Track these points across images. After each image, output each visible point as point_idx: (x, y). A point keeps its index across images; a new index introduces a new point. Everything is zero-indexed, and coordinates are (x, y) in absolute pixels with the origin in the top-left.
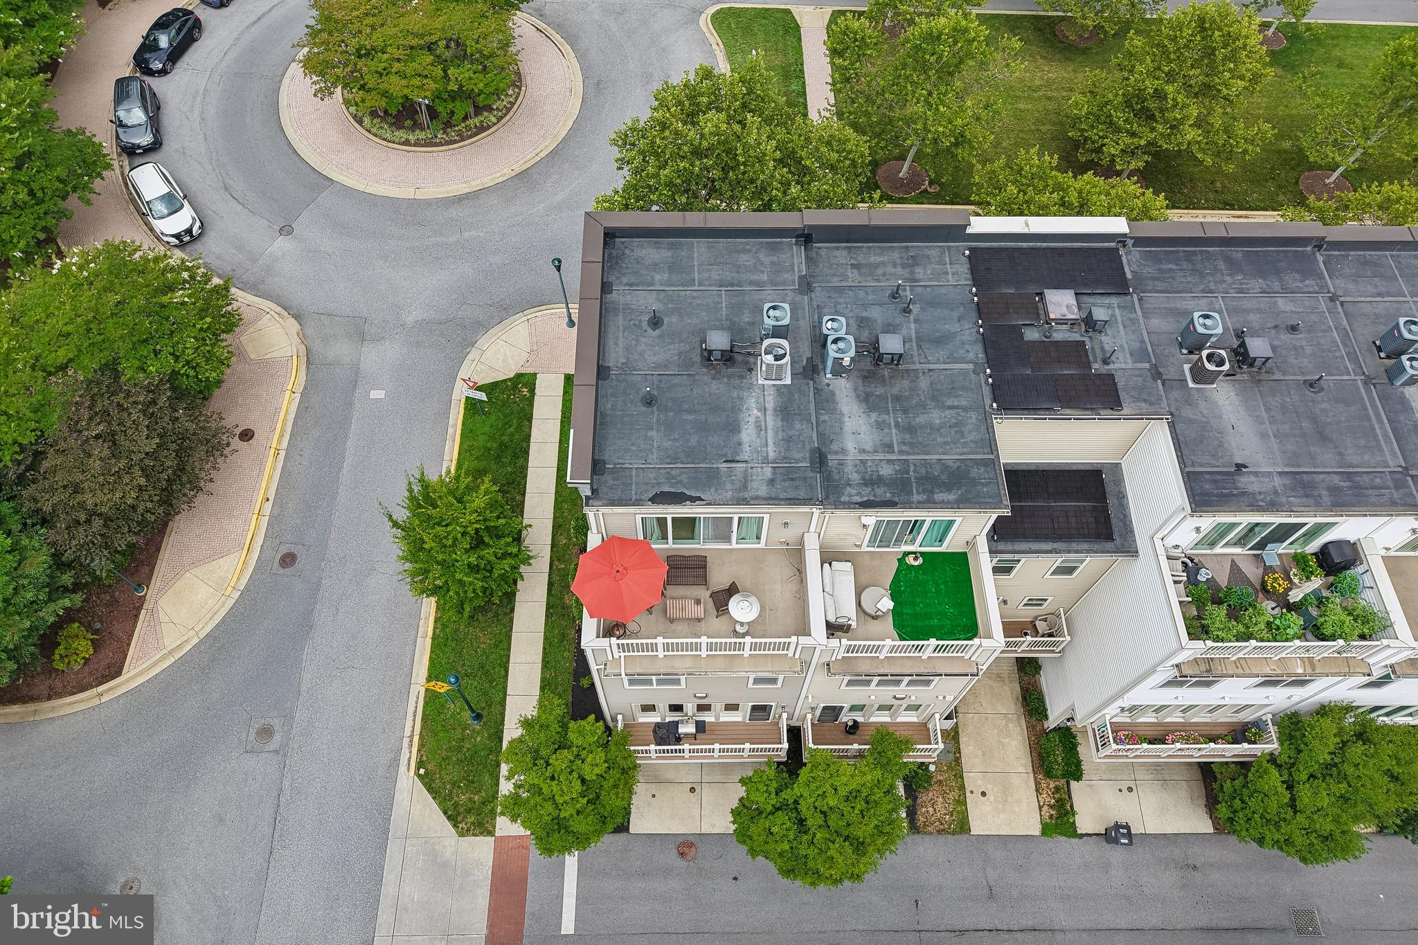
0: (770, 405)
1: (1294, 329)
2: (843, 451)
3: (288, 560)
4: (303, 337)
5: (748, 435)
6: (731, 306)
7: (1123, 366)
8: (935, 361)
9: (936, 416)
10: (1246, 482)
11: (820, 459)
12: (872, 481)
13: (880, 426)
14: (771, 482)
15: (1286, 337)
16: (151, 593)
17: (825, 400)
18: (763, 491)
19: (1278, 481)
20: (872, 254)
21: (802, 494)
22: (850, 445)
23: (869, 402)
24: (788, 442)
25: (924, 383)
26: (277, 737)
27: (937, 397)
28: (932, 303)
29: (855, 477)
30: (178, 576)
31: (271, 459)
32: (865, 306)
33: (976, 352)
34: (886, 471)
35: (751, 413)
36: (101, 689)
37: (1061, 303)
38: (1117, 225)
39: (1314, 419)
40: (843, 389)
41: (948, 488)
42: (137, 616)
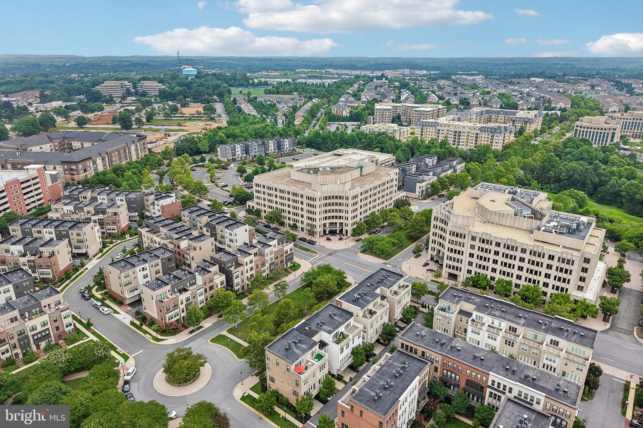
2: (303, 349)
7: (315, 329)
8: (303, 338)
10: (331, 331)
12: (307, 350)
13: (305, 345)
14: (301, 354)
23: (302, 344)
24: (300, 351)
25: (304, 340)
28: (298, 335)
33: (305, 335)
34: (307, 348)
35: (295, 350)
37: (307, 328)
38: (304, 320)
39: (330, 324)
40: (299, 345)
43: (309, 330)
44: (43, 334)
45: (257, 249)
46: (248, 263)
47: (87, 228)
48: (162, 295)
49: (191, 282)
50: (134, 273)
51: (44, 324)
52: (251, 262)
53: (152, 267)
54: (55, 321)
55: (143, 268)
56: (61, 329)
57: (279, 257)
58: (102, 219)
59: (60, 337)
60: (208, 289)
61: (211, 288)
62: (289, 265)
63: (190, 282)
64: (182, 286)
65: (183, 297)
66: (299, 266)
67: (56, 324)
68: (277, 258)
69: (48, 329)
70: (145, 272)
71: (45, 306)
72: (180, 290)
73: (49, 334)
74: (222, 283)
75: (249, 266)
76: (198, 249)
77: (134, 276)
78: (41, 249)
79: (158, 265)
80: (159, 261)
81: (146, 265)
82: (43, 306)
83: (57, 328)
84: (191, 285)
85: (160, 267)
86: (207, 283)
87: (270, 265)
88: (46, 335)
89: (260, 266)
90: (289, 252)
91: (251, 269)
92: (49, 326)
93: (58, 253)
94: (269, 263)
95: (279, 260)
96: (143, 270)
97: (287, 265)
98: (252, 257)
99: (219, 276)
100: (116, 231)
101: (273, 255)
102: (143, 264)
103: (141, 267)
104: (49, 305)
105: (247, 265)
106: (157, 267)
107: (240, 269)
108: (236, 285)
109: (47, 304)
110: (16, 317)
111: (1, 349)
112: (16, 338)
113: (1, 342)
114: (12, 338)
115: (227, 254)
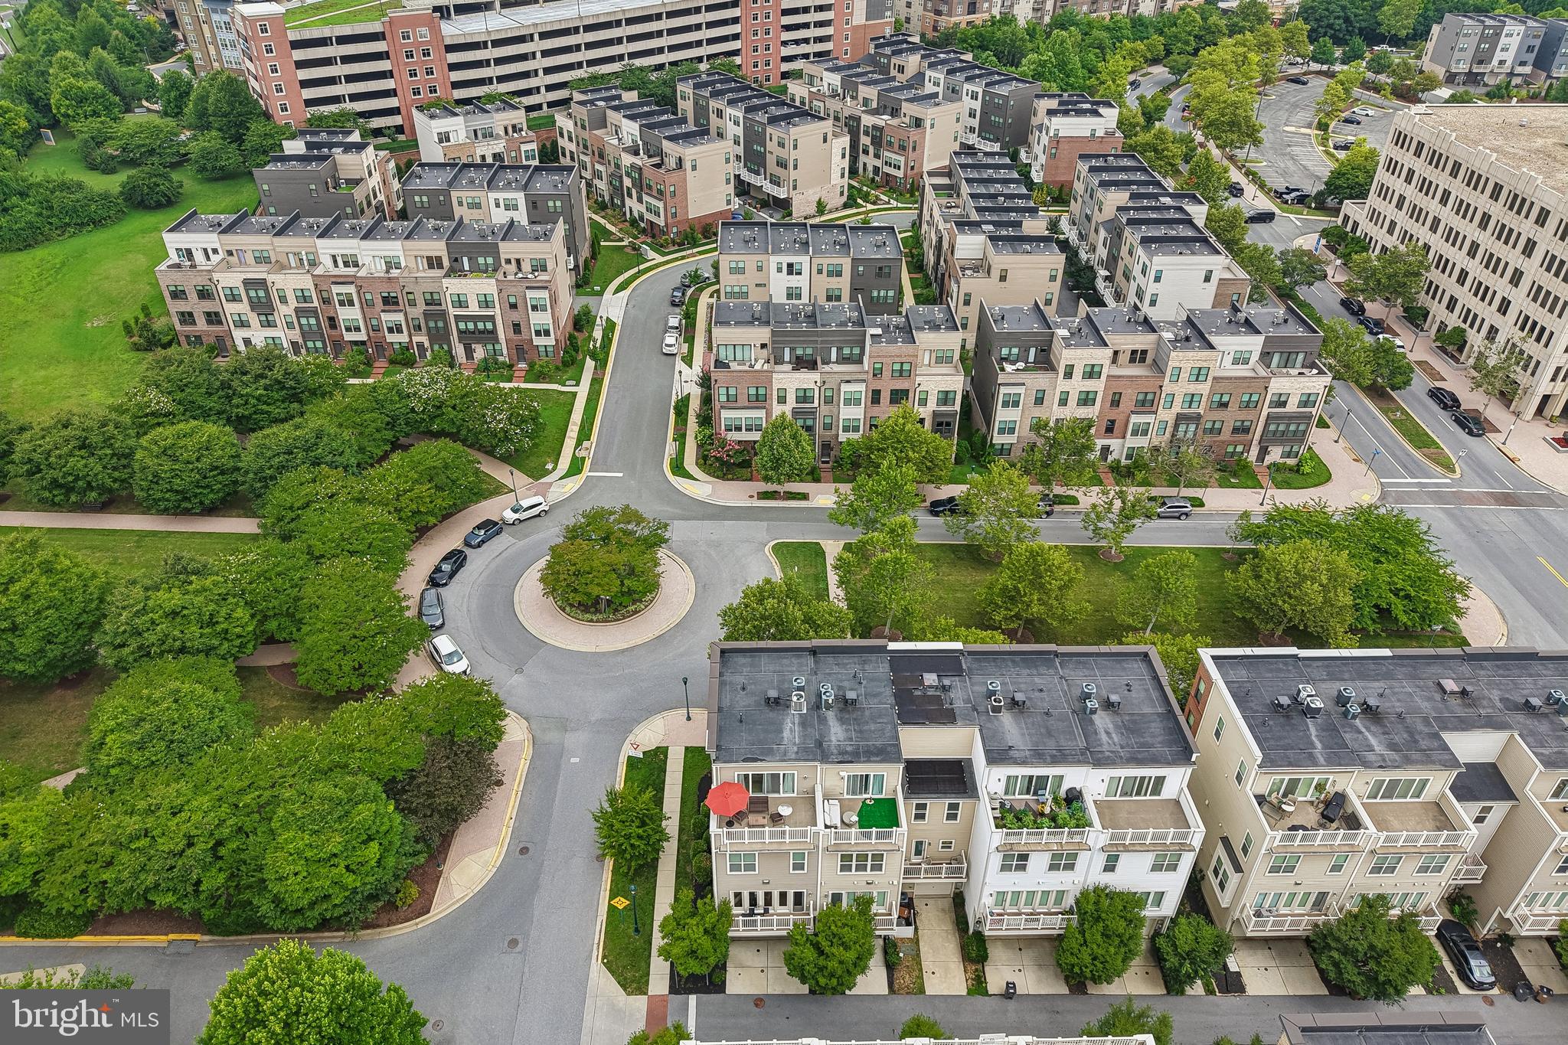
0: (796, 722)
1: (1041, 690)
2: (830, 741)
3: (524, 851)
4: (530, 730)
5: (786, 734)
6: (778, 681)
7: (959, 704)
8: (873, 704)
9: (873, 727)
10: (1012, 753)
11: (819, 744)
12: (842, 753)
13: (847, 730)
14: (797, 753)
15: (1037, 694)
16: (446, 868)
17: (823, 720)
18: (793, 756)
19: (1027, 753)
20: (845, 659)
21: (811, 757)
22: (833, 739)
23: (841, 721)
24: (804, 737)
25: (867, 713)
26: (520, 945)
27: (873, 719)
28: (872, 680)
29: (835, 751)
30: (460, 860)
31: (513, 796)
32: (841, 681)
33: (892, 700)
34: (849, 749)
35: (788, 725)
36: (418, 920)
37: (930, 679)
38: (958, 645)
39: (1047, 728)
40: (830, 715)
41: (877, 755)
42: (438, 881)
43: (931, 692)
44: (480, 326)
45: (1151, 337)
46: (1078, 373)
47: (806, 133)
48: (739, 349)
49: (846, 351)
50: (760, 269)
51: (486, 303)
52: (1092, 373)
53: (820, 272)
54: (513, 306)
55: (790, 266)
56: (525, 336)
57: (1233, 407)
58: (881, 129)
59: (521, 351)
60: (885, 397)
61: (898, 396)
62: (1275, 455)
63: (839, 349)
64: (809, 351)
65: (790, 381)
66: (1322, 475)
67: (515, 316)
68: (1224, 405)
69: (492, 318)
70: (794, 281)
71: (508, 261)
72: (798, 358)
73: (493, 332)
74: (945, 398)
75: (1077, 385)
76: (996, 274)
77: (759, 278)
78: (667, 145)
79: (839, 274)
80: (846, 264)
81: (803, 260)
82: (503, 257)
83: (517, 328)
84: (843, 360)
85: (844, 284)
86: (887, 374)
87: (1180, 418)
88: (485, 331)
89: (1127, 404)
90: (1292, 407)
91: (1086, 400)
92: (497, 311)
93: (694, 168)
94: (1177, 408)
95: (1230, 417)
96: (790, 273)
97: (1263, 452)
98: (1102, 356)
99: (952, 371)
100: (900, 174)
101: (1204, 388)
102: (796, 253)
103: (785, 259)
104: (518, 261)
105: (1069, 374)
106: (835, 279)
107: (1039, 380)
108: (1001, 431)
109: (512, 257)
110: (439, 259)
111: (384, 317)
112: (421, 307)
113: (390, 302)
114: (412, 303)
115: (1034, 316)
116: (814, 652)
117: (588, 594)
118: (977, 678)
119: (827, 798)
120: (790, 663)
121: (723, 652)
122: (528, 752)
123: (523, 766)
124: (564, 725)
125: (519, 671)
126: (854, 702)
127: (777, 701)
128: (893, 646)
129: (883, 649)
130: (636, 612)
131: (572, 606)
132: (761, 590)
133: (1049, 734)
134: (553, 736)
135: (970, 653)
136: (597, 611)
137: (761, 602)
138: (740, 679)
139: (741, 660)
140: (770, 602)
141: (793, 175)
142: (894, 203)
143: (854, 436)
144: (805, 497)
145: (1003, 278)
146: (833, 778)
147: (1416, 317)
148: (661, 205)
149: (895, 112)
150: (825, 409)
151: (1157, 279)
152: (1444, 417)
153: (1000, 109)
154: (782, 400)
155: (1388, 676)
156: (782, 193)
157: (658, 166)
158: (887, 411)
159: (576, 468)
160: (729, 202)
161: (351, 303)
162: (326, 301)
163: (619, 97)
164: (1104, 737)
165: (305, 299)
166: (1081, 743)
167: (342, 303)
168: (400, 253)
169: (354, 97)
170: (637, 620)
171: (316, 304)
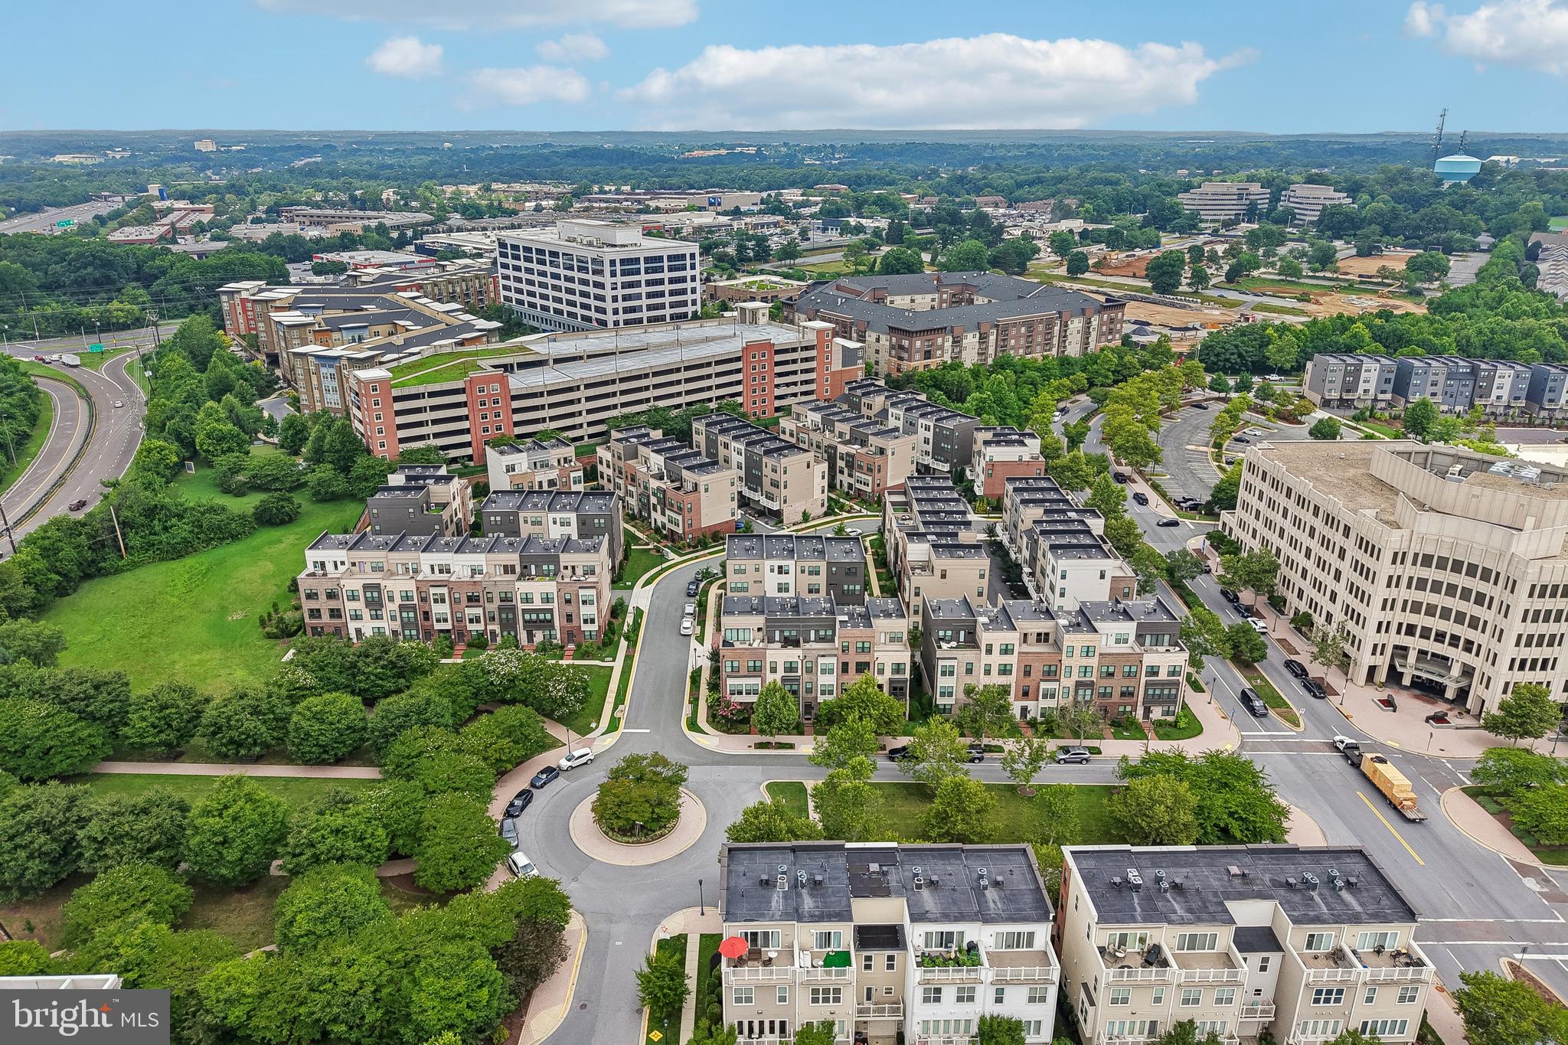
0: (781, 896)
1: (951, 874)
2: (804, 907)
3: (584, 1006)
4: (585, 921)
5: (774, 904)
6: (768, 868)
7: (893, 884)
8: (835, 885)
9: (833, 899)
10: (930, 916)
11: (796, 910)
12: (812, 916)
13: (816, 901)
14: (781, 914)
15: (948, 877)
16: (527, 1019)
17: (799, 895)
18: (779, 918)
19: (940, 915)
20: (814, 854)
21: (790, 918)
22: (806, 906)
23: (812, 895)
24: (786, 905)
25: (830, 890)
27: (834, 894)
28: (834, 868)
29: (807, 914)
30: (537, 1013)
31: (575, 967)
32: (812, 868)
33: (847, 881)
34: (816, 912)
35: (775, 898)
37: (874, 867)
38: (894, 845)
39: (952, 898)
40: (804, 892)
41: (836, 917)
42: (521, 1028)
43: (874, 876)
44: (542, 616)
45: (1051, 623)
46: (996, 650)
47: (793, 462)
48: (741, 633)
49: (822, 633)
50: (757, 570)
51: (547, 599)
52: (1006, 650)
53: (803, 572)
54: (568, 601)
55: (780, 567)
56: (575, 623)
57: (1118, 675)
58: (853, 456)
59: (571, 635)
60: (852, 668)
61: (862, 667)
62: (1157, 713)
63: (817, 632)
64: (794, 633)
65: (779, 655)
66: (1194, 729)
67: (569, 609)
68: (1111, 675)
69: (551, 611)
70: (783, 579)
71: (566, 568)
72: (786, 638)
73: (551, 621)
74: (898, 668)
75: (996, 659)
76: (938, 573)
77: (757, 576)
78: (685, 474)
79: (818, 573)
80: (823, 566)
81: (790, 564)
82: (562, 565)
83: (569, 618)
84: (820, 639)
85: (821, 580)
86: (852, 650)
87: (1079, 685)
88: (545, 621)
89: (1037, 674)
90: (1163, 676)
91: (1005, 670)
92: (555, 606)
93: (706, 490)
94: (1075, 677)
95: (1117, 685)
96: (780, 572)
97: (1147, 711)
98: (1012, 638)
99: (902, 648)
100: (869, 489)
101: (1094, 662)
102: (784, 558)
103: (776, 563)
104: (573, 568)
105: (989, 651)
106: (814, 577)
107: (968, 655)
108: (943, 694)
109: (569, 565)
110: (513, 567)
111: (468, 611)
112: (497, 603)
113: (473, 600)
114: (490, 600)
115: (963, 607)
116: (793, 850)
117: (628, 820)
118: (907, 867)
119: (802, 950)
120: (775, 857)
121: (730, 850)
122: (584, 938)
123: (580, 948)
124: (610, 919)
125: (575, 879)
126: (820, 882)
127: (767, 882)
128: (848, 845)
129: (841, 848)
130: (662, 836)
131: (613, 830)
132: (757, 810)
133: (954, 903)
134: (602, 926)
135: (903, 850)
136: (633, 835)
137: (756, 818)
138: (741, 869)
139: (743, 856)
140: (762, 818)
141: (784, 492)
142: (865, 512)
143: (829, 698)
144: (791, 746)
145: (944, 576)
146: (806, 934)
147: (1278, 604)
148: (680, 518)
149: (863, 443)
150: (806, 677)
151: (1063, 577)
152: (1296, 684)
153: (947, 439)
154: (774, 670)
155: (1192, 865)
156: (775, 506)
157: (678, 489)
158: (854, 679)
159: (613, 726)
160: (733, 514)
161: (443, 601)
162: (424, 600)
163: (647, 435)
164: (992, 905)
165: (408, 598)
166: (976, 908)
167: (436, 601)
168: (484, 563)
169: (436, 435)
170: (663, 841)
171: (416, 601)
